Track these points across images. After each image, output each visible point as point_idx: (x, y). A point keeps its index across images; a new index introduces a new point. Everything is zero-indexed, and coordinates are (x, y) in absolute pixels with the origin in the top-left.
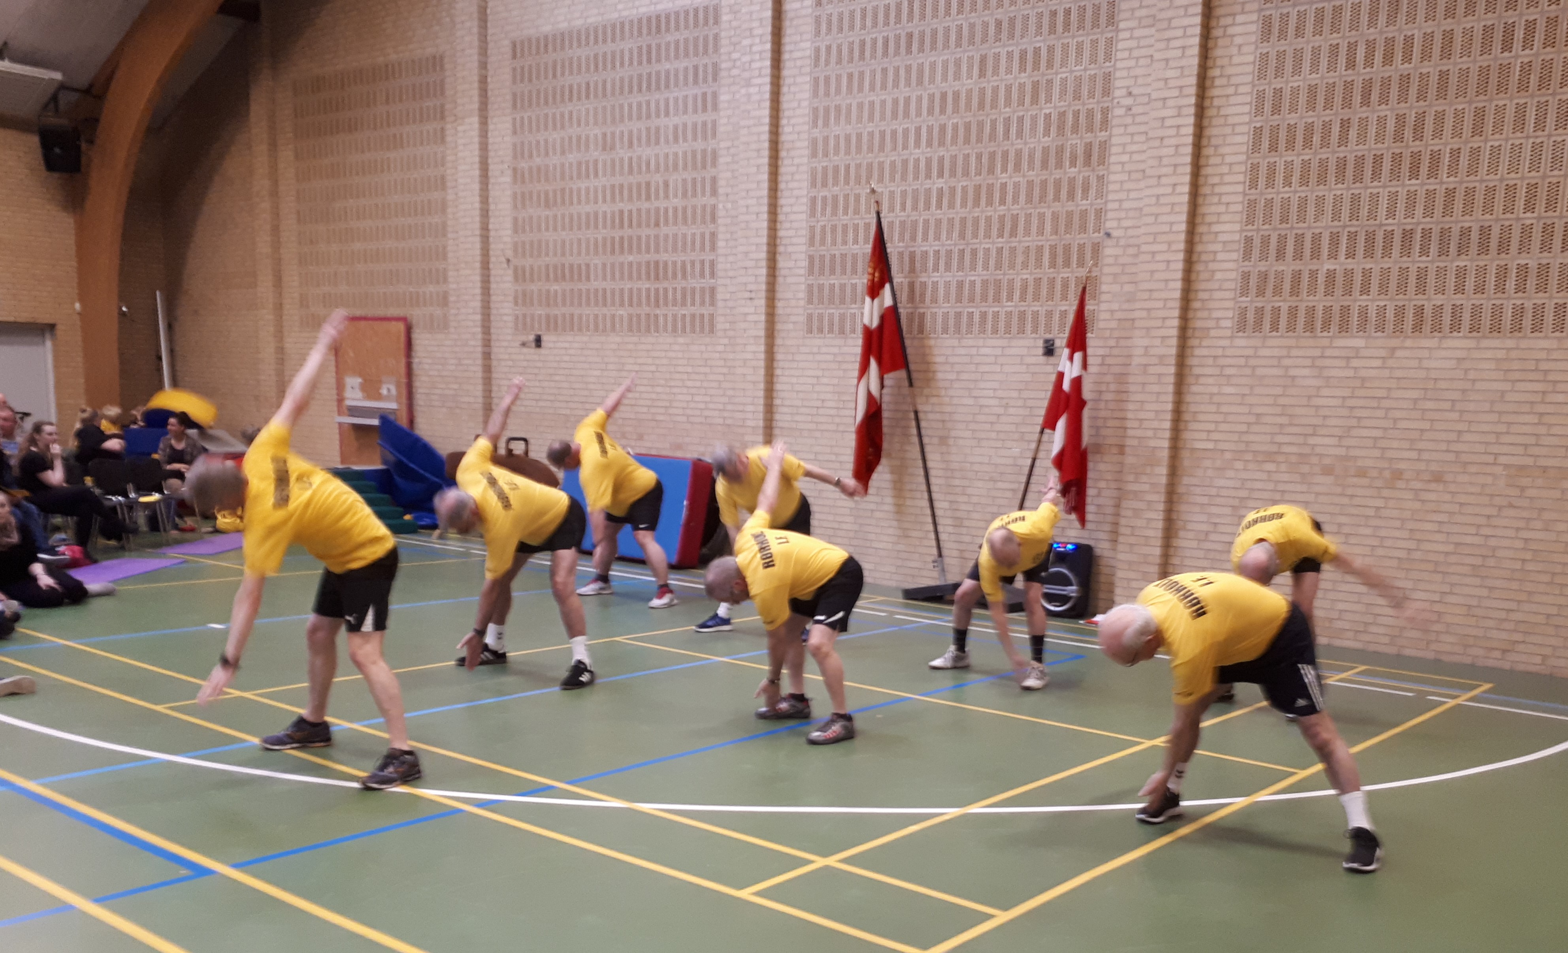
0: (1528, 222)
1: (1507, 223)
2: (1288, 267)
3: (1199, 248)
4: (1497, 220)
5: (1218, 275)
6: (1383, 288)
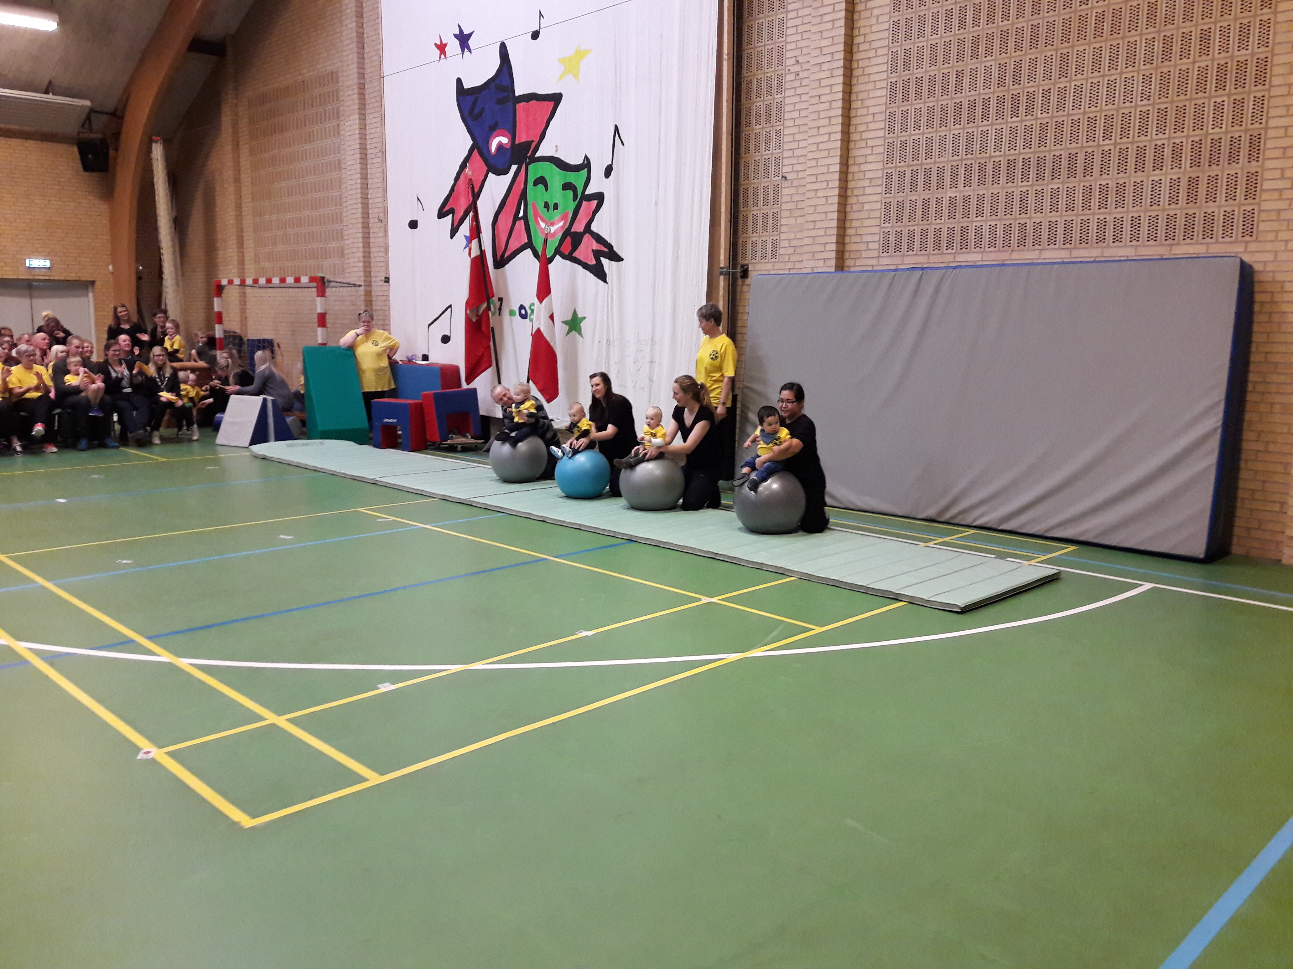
0: (1106, 148)
1: (1090, 150)
2: (920, 196)
3: (851, 185)
4: (1082, 147)
5: (867, 207)
6: (994, 211)
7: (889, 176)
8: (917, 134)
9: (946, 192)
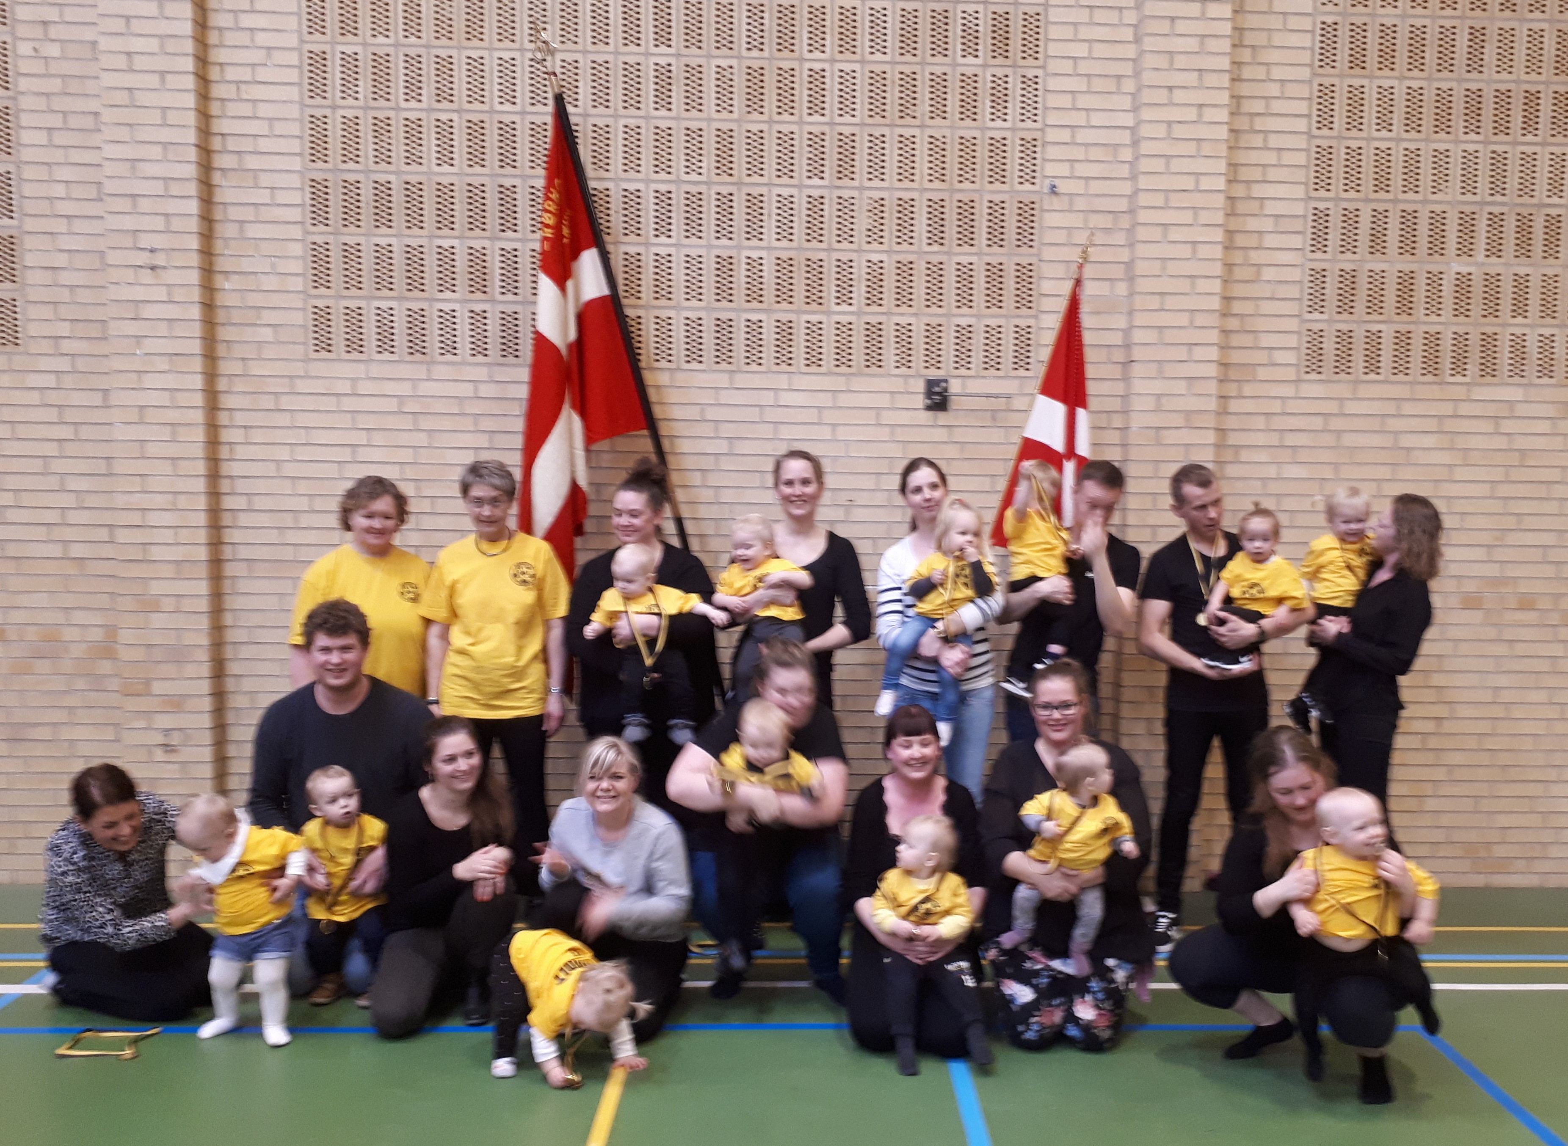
2: (1391, 265)
6: (1549, 307)
7: (1320, 217)
8: (1382, 139)
9: (1448, 263)
